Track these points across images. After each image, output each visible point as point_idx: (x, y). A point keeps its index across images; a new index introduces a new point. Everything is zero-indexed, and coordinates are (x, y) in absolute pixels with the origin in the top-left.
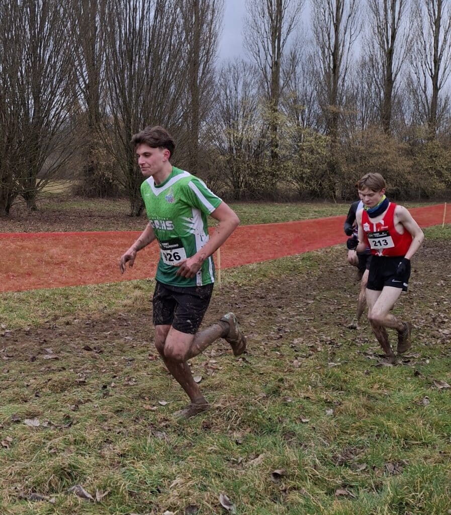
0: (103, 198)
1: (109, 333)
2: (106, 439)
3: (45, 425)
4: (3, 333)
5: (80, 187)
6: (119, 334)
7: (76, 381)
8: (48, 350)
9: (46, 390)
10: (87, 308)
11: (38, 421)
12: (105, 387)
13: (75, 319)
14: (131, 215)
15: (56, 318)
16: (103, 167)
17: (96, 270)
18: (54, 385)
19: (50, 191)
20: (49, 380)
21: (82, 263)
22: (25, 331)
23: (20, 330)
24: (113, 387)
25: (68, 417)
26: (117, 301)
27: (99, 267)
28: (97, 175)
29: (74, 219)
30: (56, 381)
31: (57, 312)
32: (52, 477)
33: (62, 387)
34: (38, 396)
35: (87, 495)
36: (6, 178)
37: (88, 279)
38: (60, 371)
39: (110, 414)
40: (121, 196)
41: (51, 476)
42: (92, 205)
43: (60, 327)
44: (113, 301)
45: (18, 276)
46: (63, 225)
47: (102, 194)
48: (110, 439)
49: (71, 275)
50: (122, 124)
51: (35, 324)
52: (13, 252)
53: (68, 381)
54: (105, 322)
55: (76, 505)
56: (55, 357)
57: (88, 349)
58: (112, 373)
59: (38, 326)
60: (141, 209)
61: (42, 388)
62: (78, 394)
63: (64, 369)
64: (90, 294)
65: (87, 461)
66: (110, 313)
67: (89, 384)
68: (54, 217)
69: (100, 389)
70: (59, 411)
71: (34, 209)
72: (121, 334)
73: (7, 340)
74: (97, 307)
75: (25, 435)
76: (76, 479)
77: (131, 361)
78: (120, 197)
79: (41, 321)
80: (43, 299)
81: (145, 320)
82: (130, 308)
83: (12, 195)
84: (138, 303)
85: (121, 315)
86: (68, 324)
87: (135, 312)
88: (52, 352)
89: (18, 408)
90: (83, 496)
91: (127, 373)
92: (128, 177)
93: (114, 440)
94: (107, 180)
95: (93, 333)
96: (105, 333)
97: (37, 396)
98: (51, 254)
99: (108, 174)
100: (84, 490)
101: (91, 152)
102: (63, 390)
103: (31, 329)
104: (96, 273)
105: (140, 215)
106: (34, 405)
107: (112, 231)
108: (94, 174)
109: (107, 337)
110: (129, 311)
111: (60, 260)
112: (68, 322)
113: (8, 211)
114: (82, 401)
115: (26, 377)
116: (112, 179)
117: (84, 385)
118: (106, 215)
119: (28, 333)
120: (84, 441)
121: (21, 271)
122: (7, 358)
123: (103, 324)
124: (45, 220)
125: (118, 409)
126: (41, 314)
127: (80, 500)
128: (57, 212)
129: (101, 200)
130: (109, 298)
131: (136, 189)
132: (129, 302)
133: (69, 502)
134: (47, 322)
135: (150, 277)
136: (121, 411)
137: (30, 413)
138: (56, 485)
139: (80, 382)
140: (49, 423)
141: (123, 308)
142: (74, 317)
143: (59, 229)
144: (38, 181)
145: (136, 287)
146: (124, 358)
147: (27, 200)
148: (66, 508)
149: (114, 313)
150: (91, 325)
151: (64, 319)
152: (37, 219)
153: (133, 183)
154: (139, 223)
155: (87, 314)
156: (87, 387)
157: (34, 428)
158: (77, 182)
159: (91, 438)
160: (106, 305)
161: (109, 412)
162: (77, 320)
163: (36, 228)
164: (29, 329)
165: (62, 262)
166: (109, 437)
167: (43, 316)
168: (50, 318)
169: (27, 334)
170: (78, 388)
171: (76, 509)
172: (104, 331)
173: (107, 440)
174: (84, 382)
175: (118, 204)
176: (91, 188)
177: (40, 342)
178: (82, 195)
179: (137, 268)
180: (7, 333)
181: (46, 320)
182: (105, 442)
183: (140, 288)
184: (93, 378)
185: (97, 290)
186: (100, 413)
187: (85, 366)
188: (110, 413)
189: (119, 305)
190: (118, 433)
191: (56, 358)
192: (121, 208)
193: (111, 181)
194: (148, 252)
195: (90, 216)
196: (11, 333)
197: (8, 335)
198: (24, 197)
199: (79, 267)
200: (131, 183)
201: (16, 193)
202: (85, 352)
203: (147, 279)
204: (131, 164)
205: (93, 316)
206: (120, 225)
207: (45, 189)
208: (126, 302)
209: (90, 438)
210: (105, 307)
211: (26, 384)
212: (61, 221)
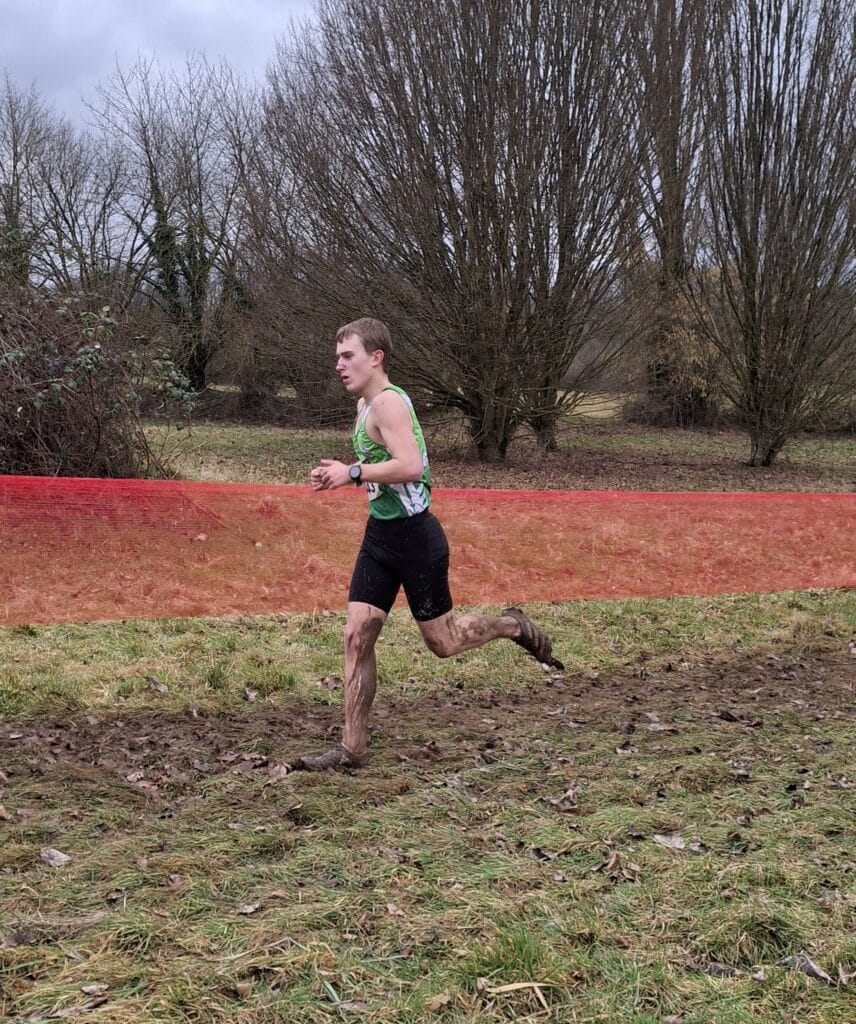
0: (685, 429)
1: (756, 691)
2: (824, 879)
3: (696, 848)
4: (549, 680)
5: (639, 407)
6: (777, 694)
7: (732, 775)
8: (649, 715)
9: (676, 787)
10: (701, 642)
11: (681, 839)
12: (792, 788)
13: (682, 661)
14: (752, 464)
15: (644, 657)
16: (688, 366)
17: (700, 570)
18: (689, 779)
19: (589, 414)
20: (678, 769)
21: (669, 554)
22: (589, 679)
23: (580, 675)
24: (808, 789)
25: (737, 838)
26: (758, 631)
27: (705, 564)
28: (674, 382)
29: (633, 470)
30: (692, 772)
31: (646, 646)
32: (744, 937)
33: (705, 783)
34: (663, 796)
35: (818, 973)
36: (503, 388)
37: (686, 587)
38: (690, 753)
39: (818, 837)
40: (723, 424)
41: (741, 935)
42: (666, 442)
43: (654, 675)
44: (752, 631)
45: (548, 575)
46: (615, 480)
47: (685, 422)
48: (832, 881)
49: (651, 577)
50: (737, 284)
51: (607, 667)
52: (526, 530)
53: (714, 772)
54: (743, 670)
55: (802, 988)
56: (671, 728)
57: (727, 717)
58: (794, 763)
59: (613, 670)
60: (771, 451)
61: (666, 782)
62: (742, 797)
63: (698, 751)
64: (700, 615)
65: (801, 914)
66: (750, 653)
67: (755, 781)
68: (595, 466)
69: (783, 791)
70: (713, 826)
71: (552, 447)
72: (781, 694)
73: (560, 693)
74: (720, 640)
75: (664, 863)
76: (786, 946)
77: (826, 744)
78: (722, 426)
79: (615, 661)
80: (610, 620)
81: (823, 669)
82: (789, 646)
83: (511, 421)
84: (803, 637)
85: (771, 658)
86: (669, 669)
87: (800, 654)
88: (657, 719)
89: (635, 814)
90: (812, 973)
91: (825, 767)
92: (746, 388)
93: (840, 884)
94: (697, 393)
95: (724, 690)
96: (747, 690)
97: (660, 795)
98: (605, 536)
99: (698, 381)
100: (812, 964)
101: (664, 338)
102: (708, 789)
103: (601, 675)
104: (702, 576)
105: (770, 462)
106: (662, 812)
107: (714, 493)
108: (668, 380)
109: (754, 699)
110: (788, 652)
111: (624, 549)
112: (670, 666)
113: (503, 451)
114: (754, 810)
115: (627, 761)
116: (705, 391)
117: (748, 782)
118: (698, 461)
119: (596, 683)
120: (782, 880)
121: (552, 566)
122: (576, 725)
123: (739, 674)
124: (577, 471)
125: (831, 829)
126: (613, 649)
127: (809, 981)
128: (598, 455)
129: (681, 431)
130: (741, 623)
131: (763, 411)
132: (785, 634)
133: (790, 980)
134: (628, 664)
135: (814, 587)
136: (838, 833)
137: (661, 824)
138: (752, 951)
139: (740, 776)
140: (702, 845)
141: (774, 645)
142: (680, 657)
143: (608, 489)
144: (560, 394)
145: (792, 605)
146: (809, 739)
147: (539, 429)
148: (785, 991)
149: (757, 655)
150: (718, 674)
151: (661, 661)
152: (558, 467)
153: (755, 400)
154: (769, 479)
155: (702, 653)
156: (755, 787)
157: (677, 852)
158: (633, 398)
159: (794, 875)
160: (739, 637)
161: (815, 832)
162: (686, 664)
163: (562, 485)
164: (596, 674)
165: (629, 552)
166: (829, 876)
167: (619, 651)
168: (633, 656)
169: (594, 685)
170: (736, 787)
171: (803, 995)
172: (745, 688)
173: (827, 881)
174: (747, 776)
175: (718, 441)
176: (662, 409)
177: (626, 701)
178: (644, 421)
179: (785, 568)
180: (556, 679)
181: (625, 660)
182: (822, 885)
183: (800, 608)
184: (761, 771)
185: (712, 608)
186: (796, 833)
187: (738, 748)
188: (817, 835)
189: (765, 638)
190: (846, 871)
191: (672, 731)
192: (726, 449)
193: (704, 395)
194: (802, 538)
195: (664, 464)
196: (564, 680)
197: (557, 684)
198: (532, 424)
199: (666, 562)
200: (752, 398)
201: (521, 417)
202: (725, 723)
203: (809, 591)
204: (754, 360)
205: (716, 658)
206: (730, 482)
207: (578, 410)
208: (776, 633)
209: (794, 877)
210: (739, 641)
211: (631, 772)
212: (607, 473)
